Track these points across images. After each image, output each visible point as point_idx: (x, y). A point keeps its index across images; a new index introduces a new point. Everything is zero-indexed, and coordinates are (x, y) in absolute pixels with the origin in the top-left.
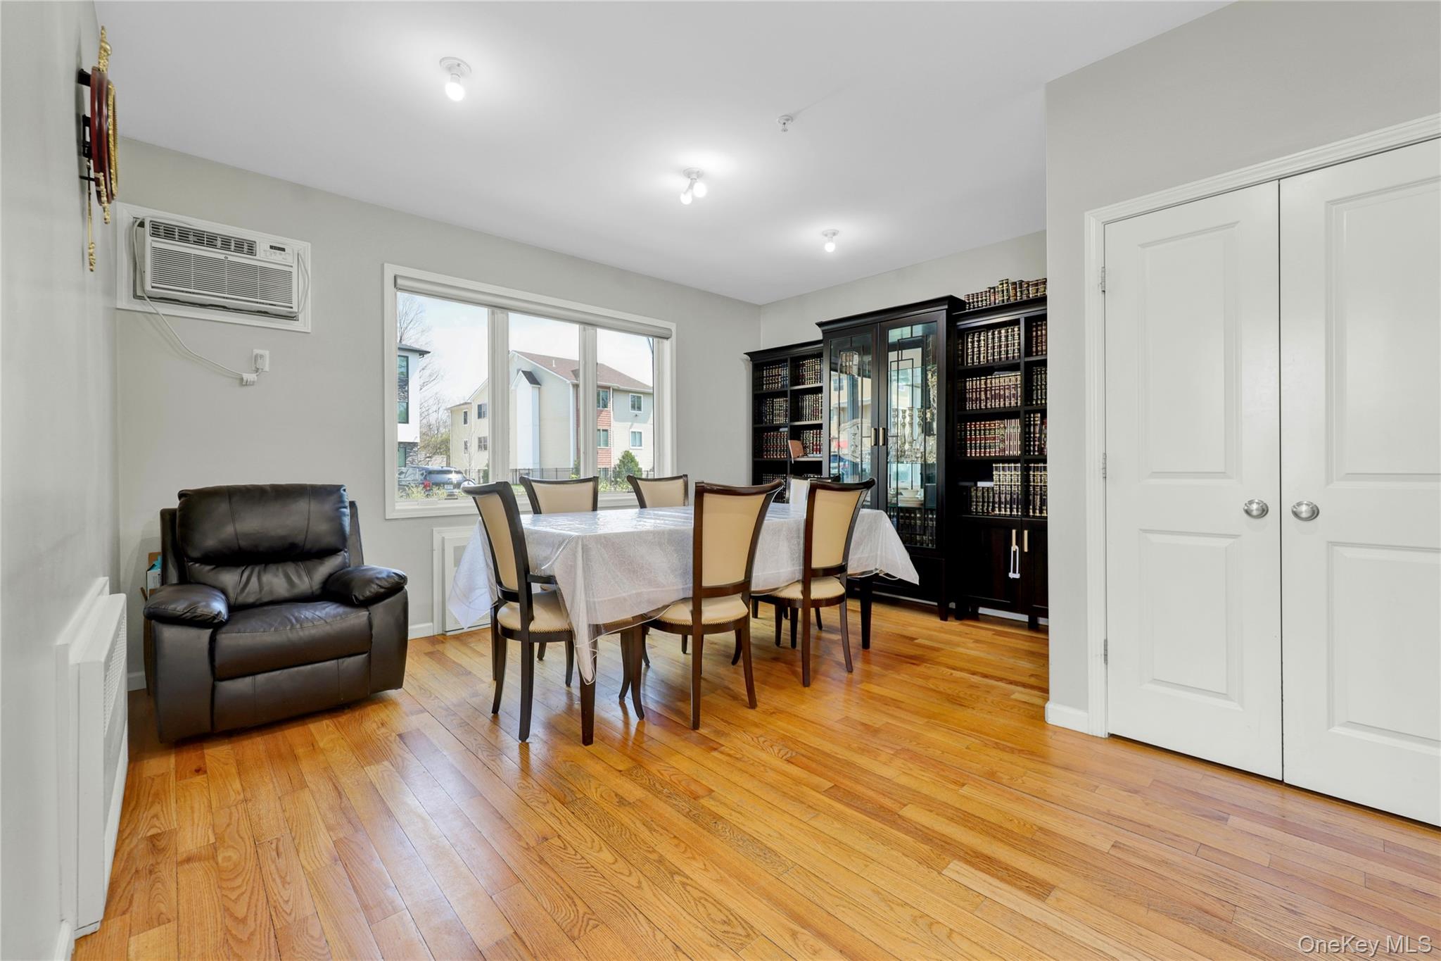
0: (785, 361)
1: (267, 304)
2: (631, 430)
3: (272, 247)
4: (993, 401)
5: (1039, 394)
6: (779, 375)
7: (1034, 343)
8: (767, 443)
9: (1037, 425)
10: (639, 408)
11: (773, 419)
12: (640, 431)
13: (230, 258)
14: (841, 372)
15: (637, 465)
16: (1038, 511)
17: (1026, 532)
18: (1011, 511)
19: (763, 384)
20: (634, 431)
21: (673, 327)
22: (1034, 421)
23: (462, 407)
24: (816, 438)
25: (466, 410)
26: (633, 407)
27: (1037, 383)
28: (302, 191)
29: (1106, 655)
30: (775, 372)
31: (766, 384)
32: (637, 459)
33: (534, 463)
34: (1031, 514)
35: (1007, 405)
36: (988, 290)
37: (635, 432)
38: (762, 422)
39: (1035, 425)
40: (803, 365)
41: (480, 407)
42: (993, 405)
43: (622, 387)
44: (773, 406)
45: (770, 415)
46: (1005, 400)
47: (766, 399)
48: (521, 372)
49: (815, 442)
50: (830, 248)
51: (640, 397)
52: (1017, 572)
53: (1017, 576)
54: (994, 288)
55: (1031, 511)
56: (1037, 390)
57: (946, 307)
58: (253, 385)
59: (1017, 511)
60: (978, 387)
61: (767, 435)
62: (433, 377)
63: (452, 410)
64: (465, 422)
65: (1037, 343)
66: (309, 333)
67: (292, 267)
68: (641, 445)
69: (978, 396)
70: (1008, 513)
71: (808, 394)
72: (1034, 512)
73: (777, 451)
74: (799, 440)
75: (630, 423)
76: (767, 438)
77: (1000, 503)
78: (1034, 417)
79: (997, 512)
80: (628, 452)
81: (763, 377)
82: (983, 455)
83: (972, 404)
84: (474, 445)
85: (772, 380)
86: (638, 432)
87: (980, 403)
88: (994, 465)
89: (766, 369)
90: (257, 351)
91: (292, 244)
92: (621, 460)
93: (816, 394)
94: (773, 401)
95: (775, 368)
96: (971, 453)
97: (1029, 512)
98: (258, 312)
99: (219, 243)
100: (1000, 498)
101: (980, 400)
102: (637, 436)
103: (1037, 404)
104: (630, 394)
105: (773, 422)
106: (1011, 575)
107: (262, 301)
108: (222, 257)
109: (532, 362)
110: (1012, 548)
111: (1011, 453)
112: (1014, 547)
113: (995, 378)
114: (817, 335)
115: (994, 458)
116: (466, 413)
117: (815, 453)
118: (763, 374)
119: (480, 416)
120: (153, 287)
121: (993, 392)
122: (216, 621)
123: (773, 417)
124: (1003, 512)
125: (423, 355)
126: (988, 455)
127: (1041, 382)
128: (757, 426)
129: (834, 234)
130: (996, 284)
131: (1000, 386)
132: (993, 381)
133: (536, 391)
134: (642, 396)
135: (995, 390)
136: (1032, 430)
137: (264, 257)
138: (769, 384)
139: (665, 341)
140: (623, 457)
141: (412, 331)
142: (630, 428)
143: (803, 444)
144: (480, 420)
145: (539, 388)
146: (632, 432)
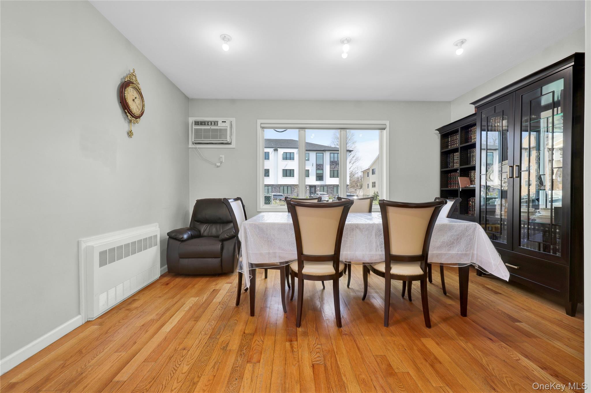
0: (458, 130)
1: (221, 140)
3: (222, 122)
8: (450, 179)
13: (212, 128)
14: (488, 130)
19: (448, 146)
21: (387, 123)
23: (367, 170)
25: (368, 172)
28: (233, 101)
30: (454, 138)
38: (446, 168)
40: (470, 131)
41: (373, 170)
44: (453, 159)
45: (452, 163)
47: (450, 154)
57: (573, 64)
58: (220, 167)
61: (451, 175)
62: (357, 160)
63: (364, 172)
64: (368, 176)
66: (234, 148)
67: (227, 127)
71: (469, 148)
74: (468, 177)
76: (450, 176)
81: (448, 142)
84: (371, 185)
85: (452, 143)
89: (450, 137)
90: (221, 156)
91: (228, 120)
94: (454, 155)
98: (221, 143)
99: (210, 124)
105: (453, 167)
107: (212, 140)
108: (209, 128)
114: (472, 110)
116: (368, 173)
118: (448, 140)
119: (373, 174)
120: (194, 140)
122: (182, 240)
123: (453, 164)
125: (351, 152)
129: (461, 42)
137: (221, 125)
138: (452, 145)
139: (383, 130)
141: (350, 144)
143: (470, 180)
144: (373, 175)
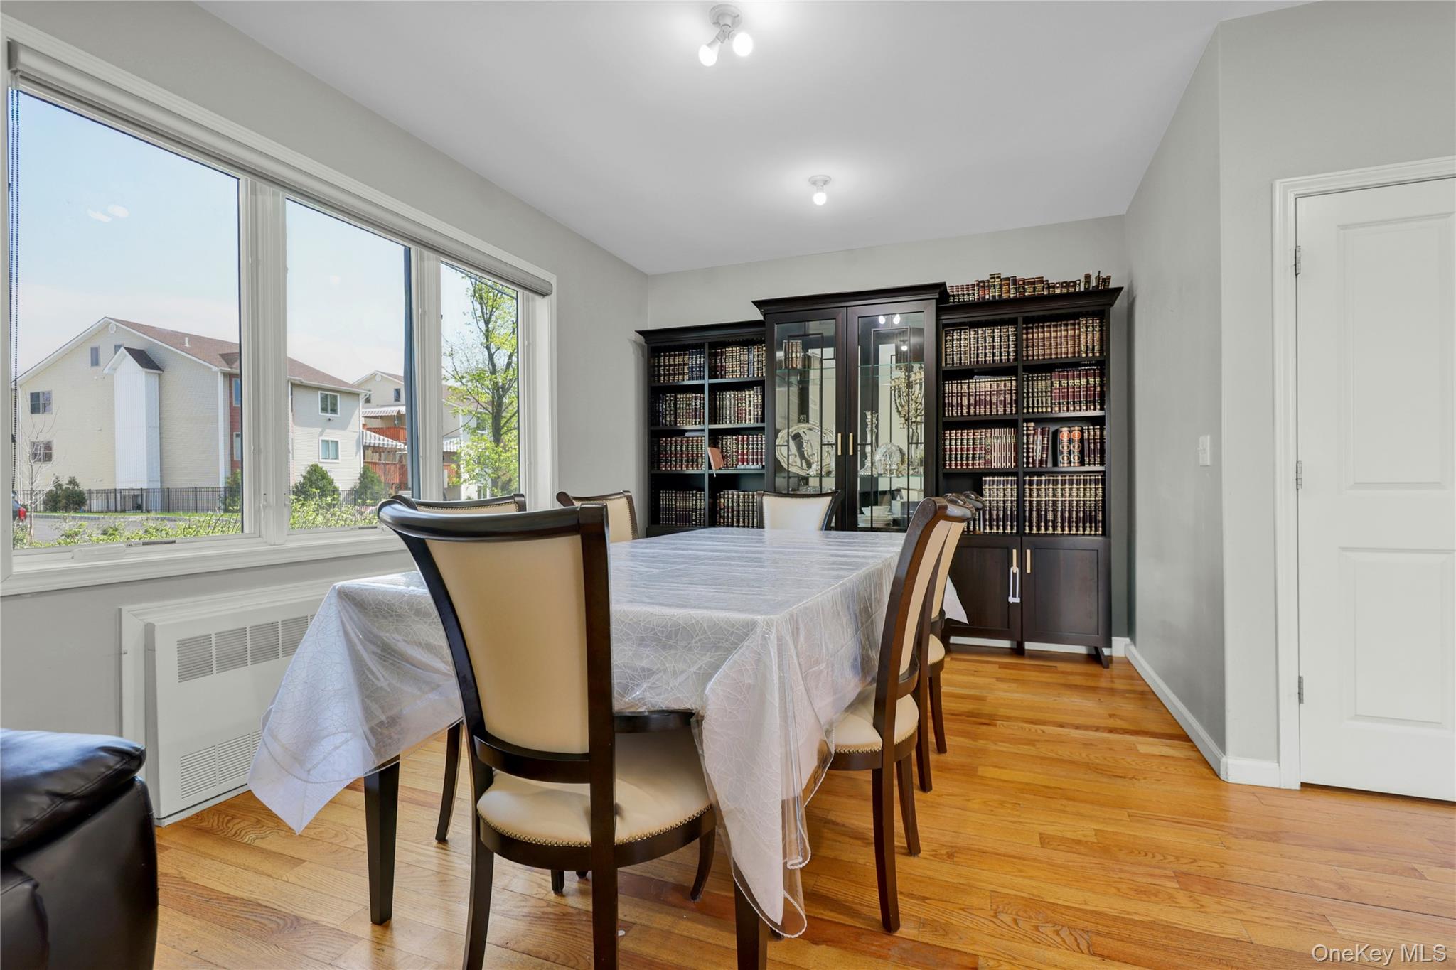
0: (701, 346)
2: (321, 438)
4: (978, 407)
5: (1031, 402)
6: (685, 364)
7: (1024, 346)
8: (667, 451)
9: (1030, 435)
10: (334, 411)
11: (676, 421)
12: (335, 440)
15: (331, 482)
16: (1035, 528)
17: (1028, 552)
18: (1004, 528)
19: (659, 375)
20: (327, 439)
21: (552, 279)
22: (1027, 430)
24: (748, 445)
26: (324, 409)
27: (1028, 390)
29: (1300, 694)
30: (680, 360)
31: (665, 375)
32: (331, 475)
33: (150, 481)
34: (1027, 531)
35: (994, 412)
36: (976, 283)
37: (327, 441)
38: (658, 423)
39: (1028, 435)
40: (722, 354)
41: (35, 396)
42: (978, 412)
43: (306, 382)
44: (675, 404)
45: (671, 415)
46: (991, 407)
47: (665, 395)
48: (122, 349)
49: (740, 451)
50: (820, 199)
51: (336, 396)
52: (1017, 595)
53: (1017, 600)
54: (983, 282)
55: (1027, 528)
56: (1028, 397)
57: (937, 296)
59: (1012, 529)
60: (959, 391)
61: (667, 441)
65: (1027, 347)
68: (337, 458)
69: (959, 401)
70: (1001, 531)
71: (729, 390)
72: (1031, 529)
73: (681, 461)
74: (717, 447)
75: (320, 429)
76: (667, 445)
77: (991, 520)
78: (1027, 427)
79: (988, 530)
80: (317, 466)
81: (660, 366)
82: (965, 467)
83: (952, 410)
85: (674, 370)
86: (332, 441)
87: (962, 409)
88: (983, 479)
89: (665, 356)
92: (305, 477)
93: (741, 390)
94: (676, 398)
95: (680, 355)
96: (950, 465)
97: (1025, 529)
100: (991, 515)
101: (962, 406)
102: (332, 447)
103: (1028, 412)
104: (320, 392)
105: (675, 425)
106: (1011, 600)
109: (145, 336)
110: (1011, 569)
111: (999, 465)
112: (1015, 569)
113: (979, 382)
114: (753, 315)
115: (979, 471)
117: (745, 463)
118: (660, 362)
121: (978, 397)
123: (675, 418)
124: (995, 530)
126: (971, 467)
127: (1033, 389)
128: (653, 428)
129: (825, 182)
130: (987, 278)
131: (985, 392)
132: (978, 386)
133: (154, 380)
134: (338, 395)
135: (980, 395)
136: (1025, 441)
139: (538, 298)
140: (308, 472)
142: (321, 434)
143: (722, 452)
144: (35, 415)
145: (159, 374)
146: (323, 441)
